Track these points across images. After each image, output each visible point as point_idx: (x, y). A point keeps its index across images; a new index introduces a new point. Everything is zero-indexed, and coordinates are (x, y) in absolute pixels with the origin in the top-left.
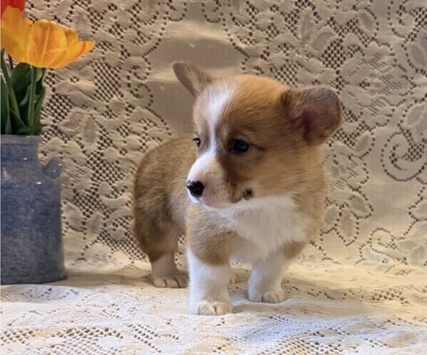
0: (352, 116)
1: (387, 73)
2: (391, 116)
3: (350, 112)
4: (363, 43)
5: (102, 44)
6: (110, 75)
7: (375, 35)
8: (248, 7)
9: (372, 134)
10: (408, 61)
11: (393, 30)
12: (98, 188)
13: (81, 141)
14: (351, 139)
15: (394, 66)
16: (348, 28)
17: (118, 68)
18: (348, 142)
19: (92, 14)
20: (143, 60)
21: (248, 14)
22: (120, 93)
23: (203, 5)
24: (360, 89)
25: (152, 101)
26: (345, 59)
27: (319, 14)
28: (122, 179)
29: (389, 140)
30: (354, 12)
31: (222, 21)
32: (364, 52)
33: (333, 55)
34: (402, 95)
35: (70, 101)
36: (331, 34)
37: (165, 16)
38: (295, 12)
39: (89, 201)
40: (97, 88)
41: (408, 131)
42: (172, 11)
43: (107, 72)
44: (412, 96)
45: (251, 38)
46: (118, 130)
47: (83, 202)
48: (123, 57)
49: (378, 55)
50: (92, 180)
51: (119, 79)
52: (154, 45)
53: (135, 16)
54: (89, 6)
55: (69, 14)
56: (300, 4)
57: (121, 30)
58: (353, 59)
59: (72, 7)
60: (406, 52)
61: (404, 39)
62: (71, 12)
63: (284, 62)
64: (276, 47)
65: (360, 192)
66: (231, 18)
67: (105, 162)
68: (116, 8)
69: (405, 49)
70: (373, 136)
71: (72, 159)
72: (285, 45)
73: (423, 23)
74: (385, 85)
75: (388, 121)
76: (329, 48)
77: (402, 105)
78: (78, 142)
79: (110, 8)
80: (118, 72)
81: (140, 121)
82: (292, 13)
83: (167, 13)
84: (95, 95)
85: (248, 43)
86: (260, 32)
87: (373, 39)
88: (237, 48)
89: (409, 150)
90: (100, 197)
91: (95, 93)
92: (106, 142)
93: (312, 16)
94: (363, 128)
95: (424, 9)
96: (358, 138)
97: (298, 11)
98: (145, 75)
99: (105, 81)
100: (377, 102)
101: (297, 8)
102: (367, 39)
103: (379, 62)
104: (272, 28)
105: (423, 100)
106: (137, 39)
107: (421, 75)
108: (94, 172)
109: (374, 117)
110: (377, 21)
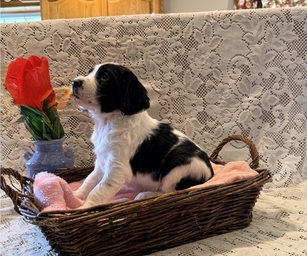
1: (228, 97)
2: (231, 117)
3: (211, 117)
4: (215, 84)
7: (221, 80)
8: (160, 71)
9: (223, 127)
10: (239, 91)
11: (230, 77)
15: (232, 94)
16: (208, 78)
18: (211, 132)
21: (160, 75)
23: (139, 72)
24: (215, 106)
26: (207, 93)
27: (193, 72)
29: (231, 129)
30: (210, 70)
31: (148, 79)
32: (216, 88)
33: (202, 91)
34: (236, 107)
35: (78, 119)
36: (200, 82)
41: (240, 124)
44: (241, 107)
49: (223, 90)
56: (184, 68)
58: (211, 92)
60: (237, 87)
61: (236, 81)
63: (178, 96)
64: (174, 89)
66: (152, 77)
71: (80, 146)
72: (178, 89)
73: (245, 72)
74: (228, 103)
75: (230, 120)
76: (199, 88)
77: (237, 112)
78: (83, 138)
82: (181, 73)
85: (161, 88)
88: (155, 91)
89: (242, 133)
93: (190, 73)
94: (218, 124)
96: (216, 129)
100: (224, 111)
102: (217, 82)
103: (224, 93)
104: (172, 80)
105: (247, 109)
109: (223, 119)
110: (222, 73)
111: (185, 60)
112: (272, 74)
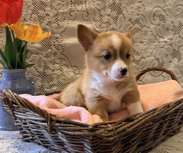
0: (138, 54)
1: (150, 38)
2: (152, 53)
3: (137, 53)
4: (141, 27)
5: (44, 29)
6: (47, 42)
7: (145, 24)
8: (99, 15)
9: (146, 60)
10: (157, 33)
11: (151, 22)
12: (44, 85)
13: (36, 68)
14: (138, 62)
15: (152, 35)
16: (136, 22)
17: (50, 39)
18: (137, 64)
19: (39, 18)
20: (60, 35)
21: (99, 18)
22: (51, 48)
23: (83, 14)
24: (140, 44)
25: (63, 51)
26: (135, 33)
27: (125, 17)
28: (53, 81)
29: (151, 62)
30: (138, 16)
31: (90, 20)
32: (141, 31)
34: (155, 46)
35: (31, 52)
36: (130, 25)
37: (68, 18)
38: (117, 17)
39: (40, 90)
40: (42, 47)
41: (158, 59)
42: (71, 16)
43: (46, 40)
44: (159, 46)
45: (101, 27)
46: (51, 63)
47: (37, 91)
48: (52, 35)
49: (146, 32)
50: (41, 82)
51: (51, 43)
52: (64, 30)
53: (57, 18)
54: (38, 15)
55: (30, 18)
56: (118, 14)
57: (51, 24)
58: (138, 33)
59: (31, 15)
60: (156, 30)
61: (155, 26)
62: (31, 17)
64: (110, 30)
65: (142, 82)
66: (93, 19)
67: (46, 75)
68: (49, 15)
69: (156, 29)
70: (146, 61)
71: (33, 74)
72: (113, 29)
73: (162, 20)
74: (149, 42)
75: (151, 55)
77: (155, 49)
78: (35, 68)
79: (46, 15)
80: (50, 40)
81: (59, 59)
82: (115, 17)
83: (69, 17)
84: (42, 49)
85: (100, 28)
86: (104, 24)
87: (144, 26)
88: (95, 30)
89: (158, 65)
90: (45, 89)
91: (41, 48)
92: (46, 67)
93: (123, 18)
94: (142, 58)
95: (162, 15)
96: (141, 62)
97: (117, 16)
98: (61, 41)
99: (45, 44)
100: (146, 48)
101: (117, 15)
103: (147, 34)
104: (108, 23)
105: (163, 47)
106: (57, 27)
107: (162, 38)
108: (42, 79)
109: (145, 54)
110: (146, 19)
111: (119, 7)
112: (180, 23)
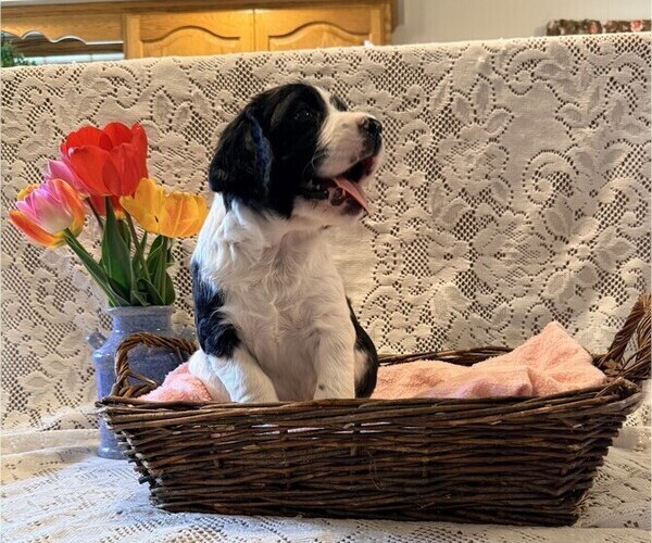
0: (488, 288)
1: (524, 242)
2: (529, 286)
3: (485, 284)
4: (497, 212)
7: (510, 203)
9: (510, 306)
10: (547, 228)
11: (529, 197)
14: (488, 311)
15: (532, 234)
16: (481, 198)
18: (485, 315)
21: (377, 190)
24: (495, 259)
26: (477, 230)
27: (450, 185)
29: (529, 311)
30: (487, 181)
32: (498, 222)
33: (466, 226)
34: (540, 264)
36: (463, 205)
38: (425, 185)
41: (550, 301)
44: (552, 264)
45: (380, 215)
56: (430, 177)
58: (486, 230)
60: (544, 219)
61: (541, 206)
63: (415, 237)
64: (406, 222)
69: (543, 216)
70: (512, 308)
72: (415, 220)
73: (561, 188)
74: (522, 254)
75: (527, 291)
76: (461, 221)
77: (541, 274)
82: (422, 186)
85: (378, 219)
86: (390, 208)
87: (508, 208)
88: (366, 225)
93: (442, 188)
94: (500, 300)
95: (561, 173)
96: (495, 310)
97: (428, 184)
100: (514, 272)
101: (427, 181)
102: (500, 209)
103: (515, 231)
104: (402, 203)
107: (561, 242)
109: (510, 288)
110: (511, 188)
112: (620, 193)
